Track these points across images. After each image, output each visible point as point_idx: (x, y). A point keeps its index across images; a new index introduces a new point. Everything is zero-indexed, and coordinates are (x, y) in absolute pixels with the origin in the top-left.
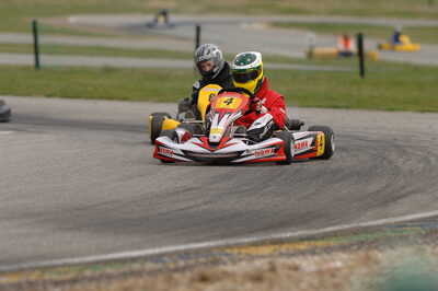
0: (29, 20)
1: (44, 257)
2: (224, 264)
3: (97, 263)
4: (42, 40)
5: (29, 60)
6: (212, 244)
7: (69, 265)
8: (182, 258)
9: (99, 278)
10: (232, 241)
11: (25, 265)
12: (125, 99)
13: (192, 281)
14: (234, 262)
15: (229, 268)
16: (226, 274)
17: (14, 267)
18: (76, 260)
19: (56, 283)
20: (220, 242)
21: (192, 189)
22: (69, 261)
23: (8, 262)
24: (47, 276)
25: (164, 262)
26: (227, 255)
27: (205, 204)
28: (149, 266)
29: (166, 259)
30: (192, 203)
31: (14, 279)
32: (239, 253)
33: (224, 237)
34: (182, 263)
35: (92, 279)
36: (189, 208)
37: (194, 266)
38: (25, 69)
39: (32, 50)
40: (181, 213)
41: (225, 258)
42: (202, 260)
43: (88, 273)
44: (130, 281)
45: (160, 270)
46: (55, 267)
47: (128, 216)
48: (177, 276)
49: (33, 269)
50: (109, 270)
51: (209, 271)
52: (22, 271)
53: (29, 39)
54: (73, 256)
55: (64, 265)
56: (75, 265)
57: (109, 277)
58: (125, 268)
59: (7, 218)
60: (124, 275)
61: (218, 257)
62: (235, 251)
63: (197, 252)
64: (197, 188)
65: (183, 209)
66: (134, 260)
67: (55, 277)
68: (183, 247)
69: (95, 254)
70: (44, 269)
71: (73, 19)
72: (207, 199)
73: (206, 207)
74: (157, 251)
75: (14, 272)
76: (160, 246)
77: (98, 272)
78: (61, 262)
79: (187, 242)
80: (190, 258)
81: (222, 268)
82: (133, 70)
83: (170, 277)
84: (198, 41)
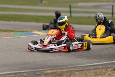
1: (74, 65)
3: (88, 66)
4: (72, 9)
7: (80, 67)
8: (109, 65)
9: (88, 70)
11: (69, 67)
13: (112, 70)
17: (67, 67)
18: (82, 65)
19: (77, 71)
21: (111, 47)
24: (75, 69)
25: (105, 66)
28: (101, 67)
29: (105, 65)
30: (112, 51)
31: (67, 70)
35: (86, 70)
36: (111, 52)
43: (85, 68)
44: (96, 70)
45: (104, 68)
46: (77, 67)
47: (95, 54)
48: (108, 69)
49: (71, 68)
50: (91, 68)
52: (69, 68)
54: (81, 64)
56: (82, 66)
57: (91, 69)
58: (95, 67)
60: (95, 69)
64: (113, 47)
66: (97, 65)
67: (77, 69)
68: (110, 62)
70: (74, 68)
74: (103, 63)
77: (88, 68)
78: (78, 66)
79: (110, 61)
80: (111, 65)
83: (106, 70)
84: (113, 9)
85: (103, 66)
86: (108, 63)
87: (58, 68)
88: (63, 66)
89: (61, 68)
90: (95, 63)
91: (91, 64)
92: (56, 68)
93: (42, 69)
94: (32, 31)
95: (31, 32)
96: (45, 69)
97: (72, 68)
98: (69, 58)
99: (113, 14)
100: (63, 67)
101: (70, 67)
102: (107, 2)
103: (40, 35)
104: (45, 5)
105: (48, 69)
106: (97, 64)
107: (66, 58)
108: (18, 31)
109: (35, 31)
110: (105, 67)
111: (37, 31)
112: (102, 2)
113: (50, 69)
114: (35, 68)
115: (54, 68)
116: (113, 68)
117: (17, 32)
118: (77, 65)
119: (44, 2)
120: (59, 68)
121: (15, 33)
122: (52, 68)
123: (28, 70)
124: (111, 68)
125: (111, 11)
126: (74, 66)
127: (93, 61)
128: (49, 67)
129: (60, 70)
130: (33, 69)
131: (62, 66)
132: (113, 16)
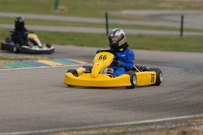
0: (104, 12)
1: (110, 122)
2: (194, 126)
3: (134, 125)
4: (110, 21)
5: (104, 31)
6: (188, 117)
7: (121, 126)
8: (174, 123)
9: (135, 132)
10: (197, 116)
11: (101, 126)
12: (148, 49)
13: (178, 133)
14: (198, 126)
15: (196, 128)
16: (195, 131)
17: (96, 126)
18: (125, 124)
20: (192, 116)
21: (179, 91)
22: (121, 124)
23: (94, 124)
24: (111, 131)
25: (166, 125)
26: (195, 122)
27: (185, 98)
28: (159, 127)
29: (166, 123)
30: (179, 98)
31: (96, 132)
32: (201, 121)
33: (194, 114)
34: (174, 126)
35: (132, 132)
36: (177, 100)
37: (180, 127)
38: (102, 35)
39: (105, 26)
40: (174, 102)
41: (194, 124)
42: (183, 124)
43: (130, 130)
44: (150, 134)
45: (164, 128)
46: (115, 126)
47: (149, 104)
48: (171, 131)
49: (105, 127)
50: (140, 128)
51: (186, 129)
52: (100, 128)
53: (104, 21)
54: (123, 122)
55: (119, 126)
56: (124, 126)
57: (140, 132)
58: (148, 127)
59: (93, 104)
60: (147, 131)
61: (191, 123)
62: (199, 120)
63: (181, 121)
64: (181, 91)
65: (174, 101)
66: (151, 124)
67: (115, 131)
68: (174, 118)
69: (134, 121)
70: (110, 127)
71: (124, 12)
72: (186, 96)
73: (185, 100)
74: (162, 120)
75: (96, 129)
76: (163, 118)
77: (135, 129)
78: (118, 124)
79: (176, 116)
80: (177, 123)
81: (193, 128)
82: (152, 36)
83: (168, 132)
84: (182, 22)
85: (162, 125)
86: (171, 120)
87: (80, 128)
88: (90, 124)
89: (86, 127)
90: (148, 119)
91: (140, 122)
92: (77, 128)
93: (51, 130)
94: (38, 59)
95: (35, 61)
96: (57, 130)
97: (107, 129)
98: (101, 110)
99: (182, 30)
100: (89, 127)
101: (103, 127)
102: (172, 9)
103: (51, 66)
104: (62, 13)
105: (63, 129)
106: (152, 121)
107: (95, 110)
108: (12, 58)
109: (42, 59)
110: (167, 128)
111: (46, 59)
112: (164, 8)
113: (66, 129)
114: (39, 128)
115: (73, 128)
116: (180, 129)
117: (10, 61)
118: (116, 122)
119: (61, 7)
120: (83, 128)
121: (7, 62)
122: (69, 129)
123: (26, 131)
124: (176, 130)
125: (178, 25)
126: (109, 125)
127: (144, 116)
128: (65, 126)
129: (84, 133)
130: (34, 130)
131: (87, 125)
132: (181, 34)
